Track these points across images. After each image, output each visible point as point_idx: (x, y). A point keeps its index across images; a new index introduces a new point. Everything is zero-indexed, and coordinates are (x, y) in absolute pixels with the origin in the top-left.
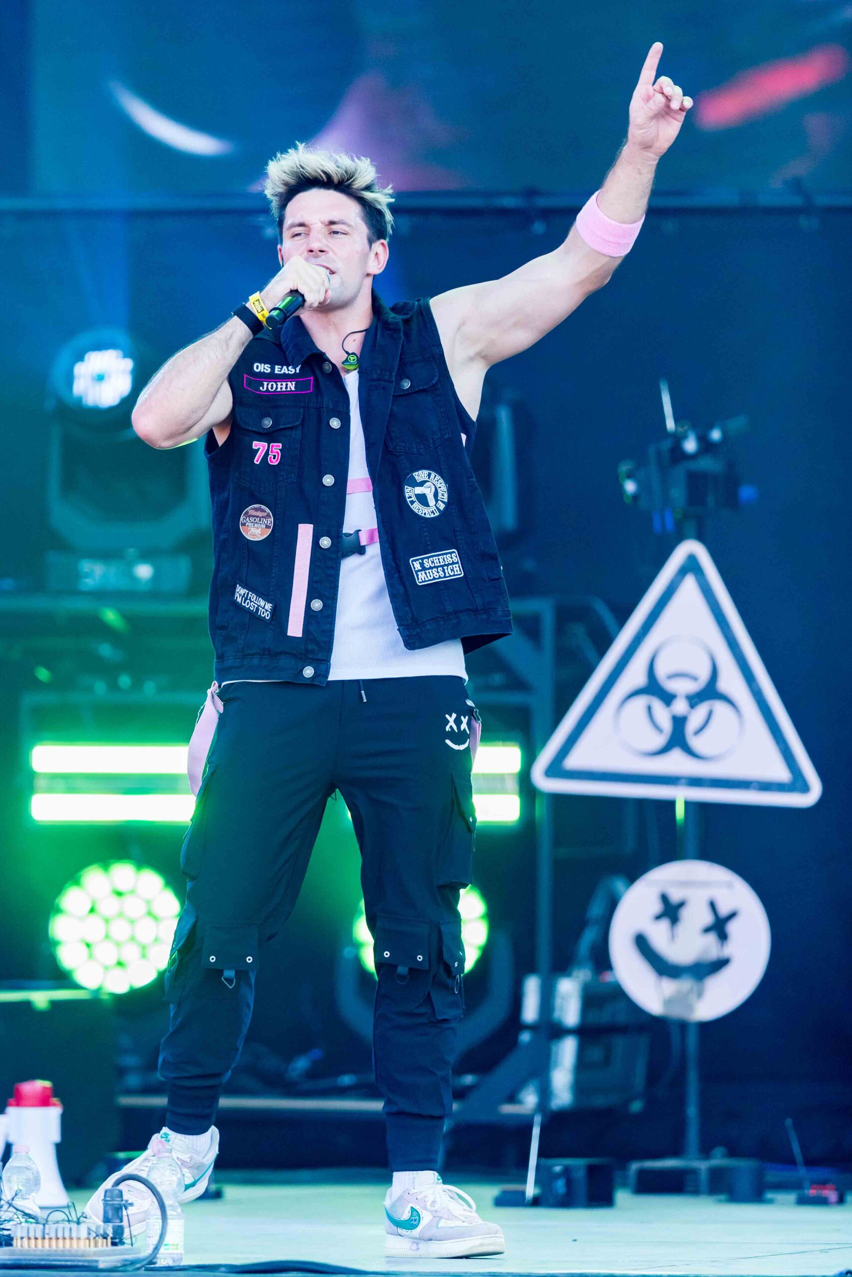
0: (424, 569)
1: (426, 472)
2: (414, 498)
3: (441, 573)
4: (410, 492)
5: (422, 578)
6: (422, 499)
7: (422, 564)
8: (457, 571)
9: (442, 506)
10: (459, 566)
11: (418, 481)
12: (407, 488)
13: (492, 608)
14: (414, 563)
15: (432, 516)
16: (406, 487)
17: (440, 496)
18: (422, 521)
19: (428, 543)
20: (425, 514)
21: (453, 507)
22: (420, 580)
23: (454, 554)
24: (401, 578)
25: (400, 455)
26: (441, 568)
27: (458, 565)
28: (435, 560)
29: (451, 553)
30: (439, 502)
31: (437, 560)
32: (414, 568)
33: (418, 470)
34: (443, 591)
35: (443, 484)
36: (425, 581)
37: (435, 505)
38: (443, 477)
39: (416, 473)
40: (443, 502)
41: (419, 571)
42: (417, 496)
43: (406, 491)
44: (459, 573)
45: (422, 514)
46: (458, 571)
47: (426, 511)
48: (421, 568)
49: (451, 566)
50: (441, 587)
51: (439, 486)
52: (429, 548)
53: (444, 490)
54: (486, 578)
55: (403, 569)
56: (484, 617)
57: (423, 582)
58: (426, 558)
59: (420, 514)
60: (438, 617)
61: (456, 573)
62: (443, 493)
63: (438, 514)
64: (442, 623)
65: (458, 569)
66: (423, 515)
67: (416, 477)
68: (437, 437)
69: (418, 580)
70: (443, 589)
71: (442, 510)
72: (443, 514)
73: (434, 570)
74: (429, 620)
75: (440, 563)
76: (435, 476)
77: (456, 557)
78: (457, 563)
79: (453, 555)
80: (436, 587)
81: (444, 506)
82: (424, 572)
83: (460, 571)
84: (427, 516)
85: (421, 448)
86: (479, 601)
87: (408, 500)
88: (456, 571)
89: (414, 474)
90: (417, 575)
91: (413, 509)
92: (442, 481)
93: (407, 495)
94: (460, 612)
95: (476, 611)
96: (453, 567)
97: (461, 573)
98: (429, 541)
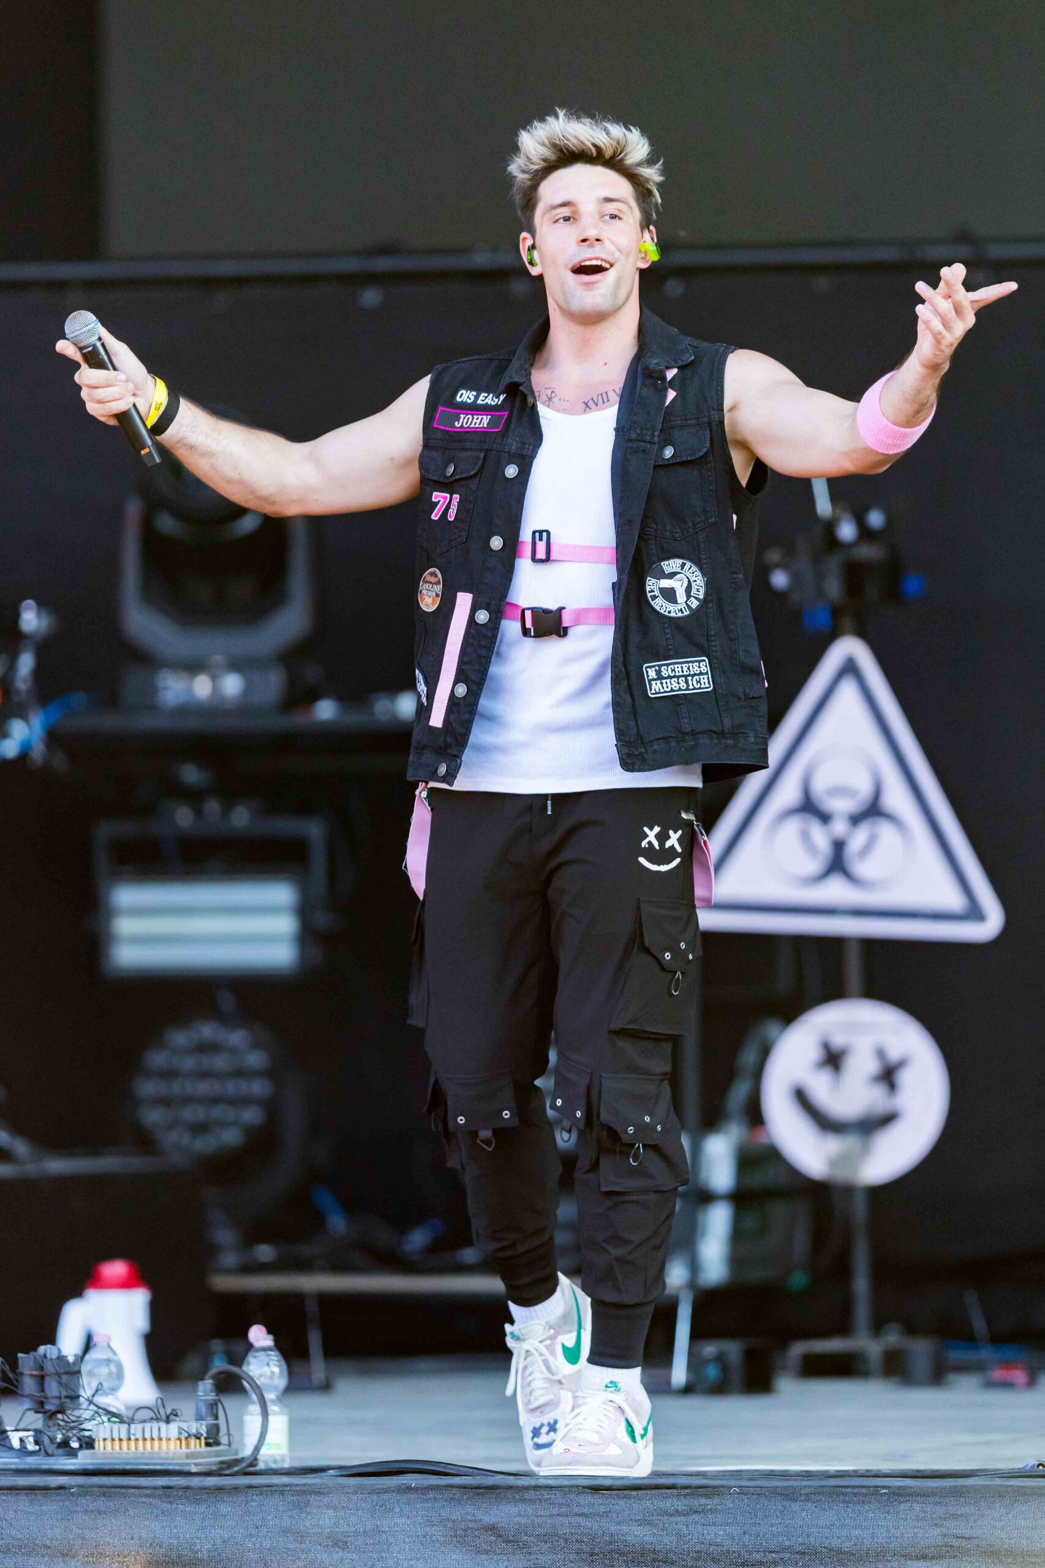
0: (660, 677)
1: (679, 562)
2: (657, 593)
3: (683, 685)
4: (653, 585)
5: (656, 689)
6: (669, 595)
7: (658, 672)
8: (705, 684)
9: (694, 604)
10: (708, 678)
11: (666, 573)
12: (649, 580)
13: (743, 733)
14: (648, 670)
15: (680, 614)
16: (649, 578)
17: (694, 592)
18: (665, 620)
19: (670, 647)
20: (670, 612)
21: (710, 605)
22: (653, 691)
23: (704, 663)
24: (629, 686)
25: (649, 539)
26: (684, 679)
27: (707, 676)
28: (676, 668)
29: (699, 662)
30: (692, 598)
31: (680, 667)
32: (648, 676)
33: (667, 558)
34: (682, 706)
35: (700, 577)
36: (659, 693)
37: (686, 602)
38: (701, 569)
39: (666, 563)
40: (695, 598)
41: (654, 680)
42: (662, 590)
43: (648, 583)
44: (707, 685)
45: (665, 611)
46: (707, 683)
47: (672, 609)
48: (656, 677)
49: (697, 677)
50: (681, 702)
51: (694, 579)
52: (671, 653)
53: (701, 585)
54: (742, 695)
55: (633, 675)
56: (730, 742)
57: (656, 693)
58: (665, 665)
59: (662, 611)
60: (671, 737)
61: (703, 686)
62: (698, 587)
63: (688, 612)
64: (674, 744)
65: (706, 681)
66: (666, 613)
67: (665, 568)
68: (698, 520)
69: (651, 690)
70: (683, 704)
71: (694, 608)
72: (695, 614)
73: (673, 679)
74: (658, 739)
75: (683, 671)
76: (691, 567)
77: (706, 666)
78: (707, 673)
79: (701, 664)
80: (674, 701)
81: (698, 603)
82: (659, 681)
83: (709, 683)
84: (673, 615)
85: (676, 533)
86: (727, 722)
87: (649, 595)
88: (703, 684)
89: (662, 564)
90: (651, 685)
91: (654, 606)
92: (698, 573)
93: (648, 589)
94: (700, 733)
95: (721, 734)
96: (700, 679)
97: (710, 687)
98: (671, 645)
